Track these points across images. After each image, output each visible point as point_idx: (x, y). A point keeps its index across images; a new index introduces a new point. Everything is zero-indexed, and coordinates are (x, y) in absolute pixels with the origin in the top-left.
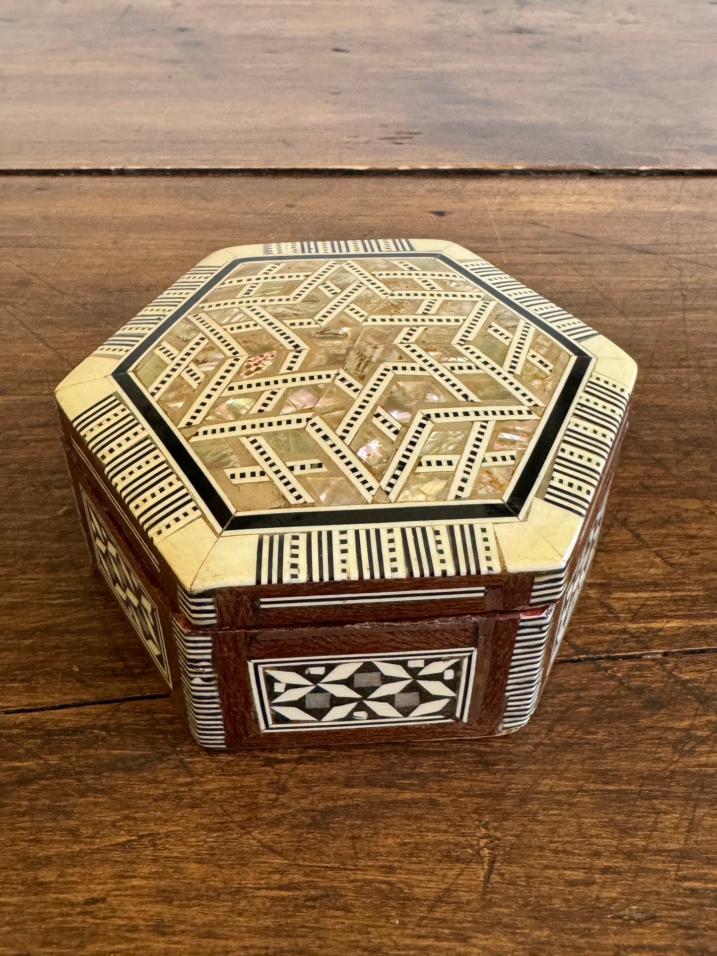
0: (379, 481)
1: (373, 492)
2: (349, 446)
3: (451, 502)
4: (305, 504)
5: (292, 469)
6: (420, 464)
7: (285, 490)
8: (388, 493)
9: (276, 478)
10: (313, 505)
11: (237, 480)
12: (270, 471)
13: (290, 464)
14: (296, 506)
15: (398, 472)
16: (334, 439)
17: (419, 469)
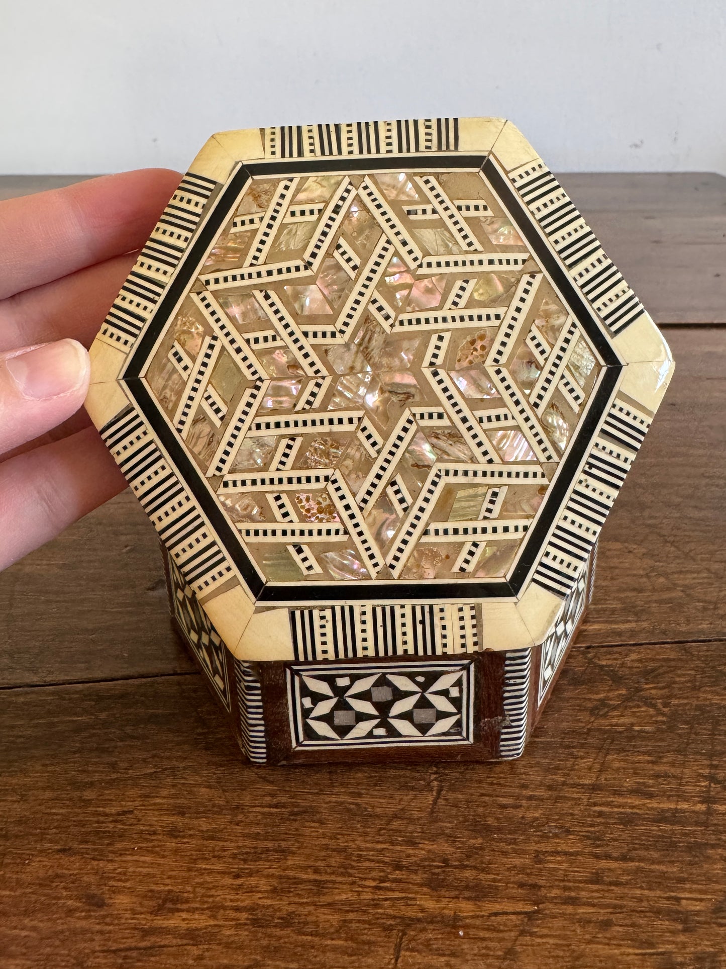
0: (357, 195)
1: (363, 185)
2: (383, 232)
3: (297, 176)
4: (421, 175)
5: (434, 211)
6: (320, 211)
7: (439, 190)
8: (350, 184)
9: (448, 203)
10: (415, 174)
11: (481, 203)
12: (454, 210)
13: (436, 216)
14: (430, 174)
15: (340, 203)
16: (396, 241)
17: (321, 206)
